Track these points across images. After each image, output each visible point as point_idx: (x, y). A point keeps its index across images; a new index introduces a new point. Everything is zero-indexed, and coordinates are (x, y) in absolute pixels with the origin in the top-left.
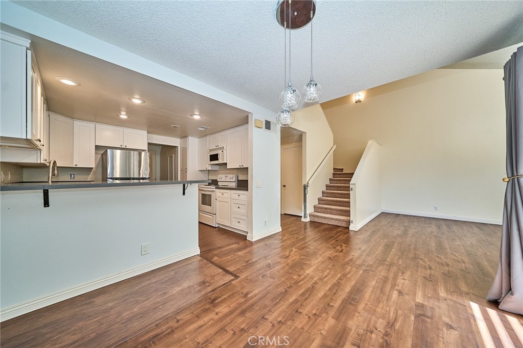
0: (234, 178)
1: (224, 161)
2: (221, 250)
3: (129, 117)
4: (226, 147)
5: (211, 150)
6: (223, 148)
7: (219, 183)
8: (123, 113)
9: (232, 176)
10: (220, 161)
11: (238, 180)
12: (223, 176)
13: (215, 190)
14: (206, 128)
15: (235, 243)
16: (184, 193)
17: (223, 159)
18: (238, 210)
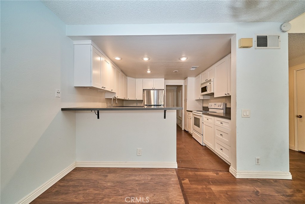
0: (222, 106)
1: (211, 91)
2: (196, 173)
3: (151, 72)
4: (213, 79)
5: (202, 84)
6: (210, 80)
7: (210, 110)
8: (149, 70)
9: (220, 104)
10: (208, 92)
11: (226, 108)
12: (213, 104)
13: (202, 115)
14: (196, 68)
15: (213, 171)
16: (165, 117)
17: (211, 89)
18: (221, 137)
